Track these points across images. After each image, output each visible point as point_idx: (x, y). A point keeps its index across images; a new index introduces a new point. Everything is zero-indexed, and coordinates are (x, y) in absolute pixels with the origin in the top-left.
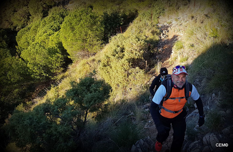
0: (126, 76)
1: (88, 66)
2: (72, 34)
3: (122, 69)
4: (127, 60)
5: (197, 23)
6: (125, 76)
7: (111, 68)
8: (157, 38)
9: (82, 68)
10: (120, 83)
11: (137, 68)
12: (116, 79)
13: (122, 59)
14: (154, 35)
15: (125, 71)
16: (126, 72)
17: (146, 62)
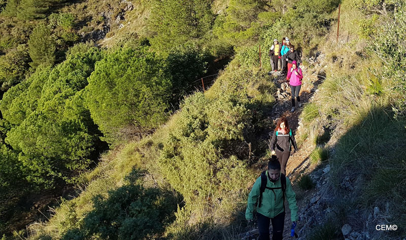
0: (212, 173)
1: (137, 155)
2: (109, 95)
3: (203, 161)
4: (213, 143)
5: (343, 69)
6: (210, 174)
7: (182, 159)
8: (270, 98)
9: (126, 160)
10: (201, 187)
11: (233, 157)
12: (192, 181)
13: (203, 141)
14: (263, 93)
15: (210, 164)
16: (211, 166)
17: (250, 145)
